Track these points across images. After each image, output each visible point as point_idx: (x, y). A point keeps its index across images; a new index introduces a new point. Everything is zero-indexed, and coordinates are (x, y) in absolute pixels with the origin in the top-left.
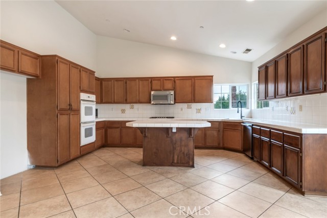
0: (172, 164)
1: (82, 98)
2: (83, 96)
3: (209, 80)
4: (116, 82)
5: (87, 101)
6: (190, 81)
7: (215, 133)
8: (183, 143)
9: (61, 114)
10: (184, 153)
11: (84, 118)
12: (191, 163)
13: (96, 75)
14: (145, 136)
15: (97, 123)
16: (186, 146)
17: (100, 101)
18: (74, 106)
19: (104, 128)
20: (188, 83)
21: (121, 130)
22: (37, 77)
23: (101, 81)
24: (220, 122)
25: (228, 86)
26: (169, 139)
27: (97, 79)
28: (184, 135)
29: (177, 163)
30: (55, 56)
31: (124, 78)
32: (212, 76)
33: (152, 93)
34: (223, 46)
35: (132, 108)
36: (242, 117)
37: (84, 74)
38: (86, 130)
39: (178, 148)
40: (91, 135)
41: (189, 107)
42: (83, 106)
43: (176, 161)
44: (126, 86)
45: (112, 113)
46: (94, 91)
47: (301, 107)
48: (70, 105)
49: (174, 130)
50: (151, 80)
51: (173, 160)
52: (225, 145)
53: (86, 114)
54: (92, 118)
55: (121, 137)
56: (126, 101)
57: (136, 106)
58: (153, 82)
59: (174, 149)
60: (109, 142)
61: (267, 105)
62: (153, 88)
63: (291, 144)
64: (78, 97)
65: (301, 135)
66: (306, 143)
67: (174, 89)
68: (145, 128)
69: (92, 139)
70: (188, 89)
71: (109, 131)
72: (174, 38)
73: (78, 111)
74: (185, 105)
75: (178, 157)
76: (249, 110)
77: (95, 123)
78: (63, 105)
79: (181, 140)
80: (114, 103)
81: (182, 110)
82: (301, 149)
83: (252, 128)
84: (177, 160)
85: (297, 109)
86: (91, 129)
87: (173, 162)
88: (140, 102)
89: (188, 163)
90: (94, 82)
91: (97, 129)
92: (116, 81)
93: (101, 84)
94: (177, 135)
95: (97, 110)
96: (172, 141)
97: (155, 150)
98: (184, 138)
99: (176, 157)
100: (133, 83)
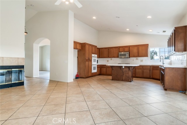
0: (123, 80)
1: (92, 56)
2: (93, 55)
3: (147, 46)
4: (105, 49)
5: (94, 57)
7: (148, 71)
8: (127, 72)
9: (87, 61)
10: (127, 76)
11: (93, 63)
13: (97, 47)
14: (113, 69)
15: (98, 65)
16: (128, 73)
17: (99, 57)
18: (90, 59)
19: (100, 67)
20: (136, 48)
21: (106, 68)
22: (80, 50)
23: (99, 49)
24: (150, 66)
25: (158, 48)
27: (98, 48)
28: (127, 69)
29: (125, 80)
30: (85, 43)
31: (108, 48)
32: (148, 44)
33: (119, 53)
35: (111, 60)
37: (93, 48)
38: (94, 67)
39: (125, 74)
40: (95, 69)
41: (137, 59)
42: (93, 59)
43: (124, 79)
44: (109, 50)
45: (103, 62)
46: (96, 53)
48: (89, 58)
49: (123, 67)
50: (119, 48)
53: (94, 62)
54: (96, 63)
55: (106, 71)
56: (109, 57)
57: (113, 59)
59: (123, 74)
60: (102, 73)
62: (120, 51)
64: (91, 55)
65: (164, 68)
66: (166, 70)
67: (129, 51)
68: (113, 66)
69: (96, 71)
70: (136, 51)
71: (102, 69)
72: (128, 30)
73: (91, 60)
74: (135, 58)
76: (170, 60)
77: (97, 65)
78: (87, 58)
79: (126, 71)
80: (104, 58)
81: (133, 60)
86: (95, 67)
88: (114, 57)
89: (129, 80)
90: (97, 50)
91: (97, 67)
93: (99, 50)
94: (124, 69)
95: (97, 61)
96: (122, 72)
97: (116, 75)
98: (127, 71)
99: (124, 78)
100: (112, 49)
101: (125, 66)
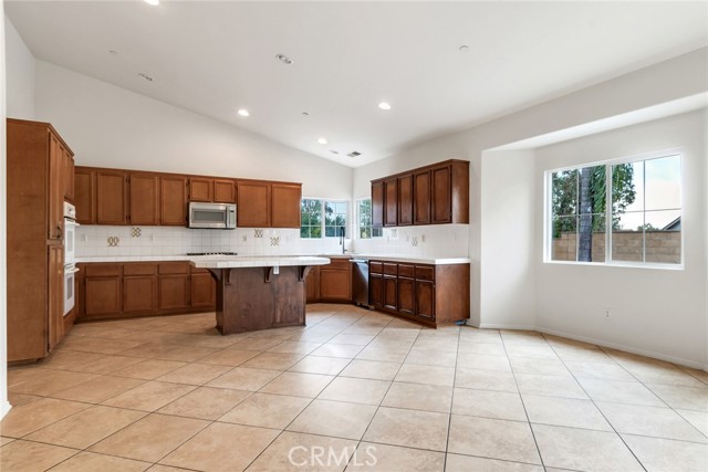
0: (274, 325)
1: (65, 213)
2: (66, 207)
4: (100, 177)
5: (70, 219)
6: (264, 189)
8: (290, 290)
10: (290, 306)
11: (67, 256)
12: (301, 320)
13: (76, 160)
16: (294, 294)
26: (267, 286)
28: (292, 278)
29: (281, 322)
30: (47, 127)
31: (124, 171)
32: (300, 185)
33: (193, 205)
34: (322, 141)
35: (137, 235)
36: (344, 251)
38: (68, 281)
39: (282, 300)
41: (258, 235)
42: (67, 230)
43: (278, 320)
44: (130, 187)
47: (423, 237)
48: (58, 228)
49: (276, 271)
50: (188, 180)
51: (275, 318)
52: (324, 296)
54: (72, 255)
56: (127, 221)
57: (146, 230)
58: (194, 185)
59: (276, 300)
60: (90, 311)
61: (377, 233)
62: (194, 197)
63: (424, 278)
64: (62, 210)
65: (434, 266)
66: (439, 274)
67: (236, 201)
70: (262, 204)
71: (91, 285)
72: (243, 113)
74: (252, 231)
75: (282, 312)
76: (351, 241)
79: (287, 285)
80: (98, 222)
81: (245, 239)
82: (434, 281)
83: (370, 265)
84: (281, 318)
85: (420, 239)
87: (274, 322)
89: (297, 320)
92: (103, 175)
94: (280, 279)
96: (272, 289)
97: (244, 306)
98: (290, 283)
99: (279, 314)
100: (146, 183)
101: (281, 267)
